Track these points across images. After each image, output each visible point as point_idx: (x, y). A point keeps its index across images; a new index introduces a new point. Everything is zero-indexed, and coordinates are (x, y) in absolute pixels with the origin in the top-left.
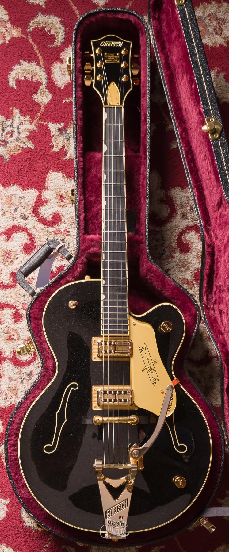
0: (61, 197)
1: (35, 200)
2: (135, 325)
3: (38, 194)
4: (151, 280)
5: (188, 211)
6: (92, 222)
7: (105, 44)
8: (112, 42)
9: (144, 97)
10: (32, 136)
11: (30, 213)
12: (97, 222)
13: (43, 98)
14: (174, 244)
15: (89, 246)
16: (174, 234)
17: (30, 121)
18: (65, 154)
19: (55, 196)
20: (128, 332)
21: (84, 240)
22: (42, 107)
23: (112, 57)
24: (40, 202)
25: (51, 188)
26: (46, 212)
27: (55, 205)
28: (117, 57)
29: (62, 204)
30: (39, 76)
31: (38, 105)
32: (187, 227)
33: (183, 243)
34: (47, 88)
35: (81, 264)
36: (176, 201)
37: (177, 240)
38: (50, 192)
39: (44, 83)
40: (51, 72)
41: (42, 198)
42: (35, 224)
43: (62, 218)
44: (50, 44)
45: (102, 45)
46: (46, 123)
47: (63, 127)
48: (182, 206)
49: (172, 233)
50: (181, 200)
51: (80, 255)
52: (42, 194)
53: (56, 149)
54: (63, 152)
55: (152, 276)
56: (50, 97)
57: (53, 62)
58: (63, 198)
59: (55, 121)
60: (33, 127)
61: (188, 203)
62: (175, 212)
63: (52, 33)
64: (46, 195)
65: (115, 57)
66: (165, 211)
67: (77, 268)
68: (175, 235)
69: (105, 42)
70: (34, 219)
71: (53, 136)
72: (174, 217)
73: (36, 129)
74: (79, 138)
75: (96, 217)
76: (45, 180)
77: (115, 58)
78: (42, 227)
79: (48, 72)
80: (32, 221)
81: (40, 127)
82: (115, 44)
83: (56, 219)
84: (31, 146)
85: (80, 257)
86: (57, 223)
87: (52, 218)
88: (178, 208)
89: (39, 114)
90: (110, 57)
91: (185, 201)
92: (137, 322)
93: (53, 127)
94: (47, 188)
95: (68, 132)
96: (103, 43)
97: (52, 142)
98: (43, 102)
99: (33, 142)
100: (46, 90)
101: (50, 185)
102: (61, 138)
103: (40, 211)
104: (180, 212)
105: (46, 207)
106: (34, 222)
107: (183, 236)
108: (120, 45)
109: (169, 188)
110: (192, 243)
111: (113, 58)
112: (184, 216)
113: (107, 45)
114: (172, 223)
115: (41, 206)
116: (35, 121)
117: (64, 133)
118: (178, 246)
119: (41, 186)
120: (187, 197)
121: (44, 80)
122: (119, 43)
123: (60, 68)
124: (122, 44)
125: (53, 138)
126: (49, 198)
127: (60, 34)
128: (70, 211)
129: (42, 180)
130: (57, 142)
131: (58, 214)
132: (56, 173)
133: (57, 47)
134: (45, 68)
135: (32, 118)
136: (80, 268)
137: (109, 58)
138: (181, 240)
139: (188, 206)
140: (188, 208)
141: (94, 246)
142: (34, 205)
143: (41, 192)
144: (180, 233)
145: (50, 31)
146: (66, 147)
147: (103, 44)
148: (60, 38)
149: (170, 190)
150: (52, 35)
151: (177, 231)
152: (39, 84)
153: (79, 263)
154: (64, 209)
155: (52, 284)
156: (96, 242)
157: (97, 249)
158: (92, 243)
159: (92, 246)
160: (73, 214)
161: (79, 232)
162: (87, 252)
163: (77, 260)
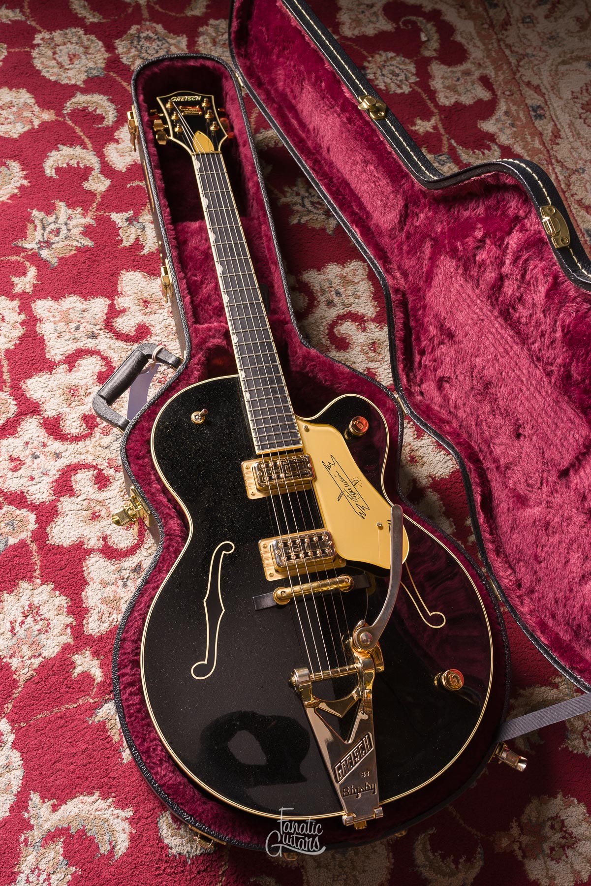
0: (145, 302)
1: (106, 312)
2: (307, 430)
3: (109, 302)
4: (312, 371)
5: (334, 296)
6: (203, 309)
8: (186, 97)
9: (244, 146)
10: (87, 231)
11: (100, 329)
12: (210, 308)
13: (98, 185)
14: (326, 341)
15: (206, 337)
16: (321, 328)
17: (83, 214)
18: (142, 247)
19: (136, 302)
20: (301, 441)
21: (196, 331)
22: (98, 196)
23: (190, 109)
24: (113, 312)
25: (128, 293)
26: (126, 324)
27: (138, 314)
28: (197, 109)
29: (148, 310)
30: (88, 161)
31: (92, 194)
32: (338, 317)
33: (337, 337)
34: (101, 173)
35: (198, 364)
36: (314, 286)
37: (327, 335)
38: (128, 298)
39: (96, 168)
40: (104, 155)
41: (117, 307)
42: (111, 343)
43: (152, 329)
44: (97, 125)
45: (173, 100)
46: (107, 214)
47: (133, 216)
48: (323, 292)
49: (318, 327)
50: (321, 284)
51: (193, 351)
52: (115, 302)
53: (126, 243)
54: (137, 245)
55: (313, 365)
56: (108, 182)
57: (105, 144)
58: (149, 303)
59: (119, 210)
60: (89, 220)
61: (331, 287)
62: (316, 299)
63: (98, 112)
64: (121, 302)
66: (302, 301)
67: (192, 372)
68: (323, 328)
69: (177, 97)
70: (108, 336)
71: (120, 228)
72: (315, 306)
73: (93, 222)
74: (163, 202)
75: (207, 301)
76: (117, 284)
77: (195, 110)
78: (122, 345)
79: (101, 155)
80: (106, 339)
81: (98, 219)
82: (191, 99)
83: (143, 332)
84: (89, 243)
85: (194, 356)
86: (145, 337)
87: (136, 331)
88: (319, 294)
89: (95, 205)
90: (188, 109)
91: (327, 285)
92: (310, 426)
93: (117, 218)
94: (122, 294)
95: (140, 221)
96: (175, 98)
97: (119, 235)
98: (99, 190)
99: (91, 239)
100: (99, 175)
101: (126, 289)
102: (133, 229)
103: (116, 325)
104: (322, 299)
105: (124, 318)
106: (108, 340)
107: (335, 330)
108: (198, 99)
109: (300, 272)
110: (350, 336)
111: (192, 110)
112: (330, 304)
113: (180, 100)
114: (315, 315)
115: (117, 317)
116: (90, 214)
117: (135, 223)
118: (331, 343)
119: (111, 291)
120: (328, 280)
121: (96, 165)
122: (196, 97)
123: (116, 149)
125: (120, 231)
126: (126, 305)
127: (110, 113)
128: (162, 318)
129: (111, 284)
130: (127, 234)
131: (144, 325)
132: (132, 273)
133: (108, 127)
134: (94, 150)
135: (86, 210)
136: (198, 371)
137: (186, 110)
138: (334, 334)
139: (332, 291)
140: (333, 293)
141: (214, 337)
142: (105, 317)
143: (113, 300)
144: (330, 325)
145: (95, 110)
146: (141, 239)
148: (111, 116)
149: (301, 274)
150: (98, 115)
151: (324, 324)
152: (88, 170)
153: (195, 364)
154: (152, 317)
155: (157, 399)
156: (216, 331)
157: (220, 341)
158: (211, 333)
159: (210, 337)
160: (168, 322)
161: (187, 320)
162: (204, 347)
163: (190, 359)
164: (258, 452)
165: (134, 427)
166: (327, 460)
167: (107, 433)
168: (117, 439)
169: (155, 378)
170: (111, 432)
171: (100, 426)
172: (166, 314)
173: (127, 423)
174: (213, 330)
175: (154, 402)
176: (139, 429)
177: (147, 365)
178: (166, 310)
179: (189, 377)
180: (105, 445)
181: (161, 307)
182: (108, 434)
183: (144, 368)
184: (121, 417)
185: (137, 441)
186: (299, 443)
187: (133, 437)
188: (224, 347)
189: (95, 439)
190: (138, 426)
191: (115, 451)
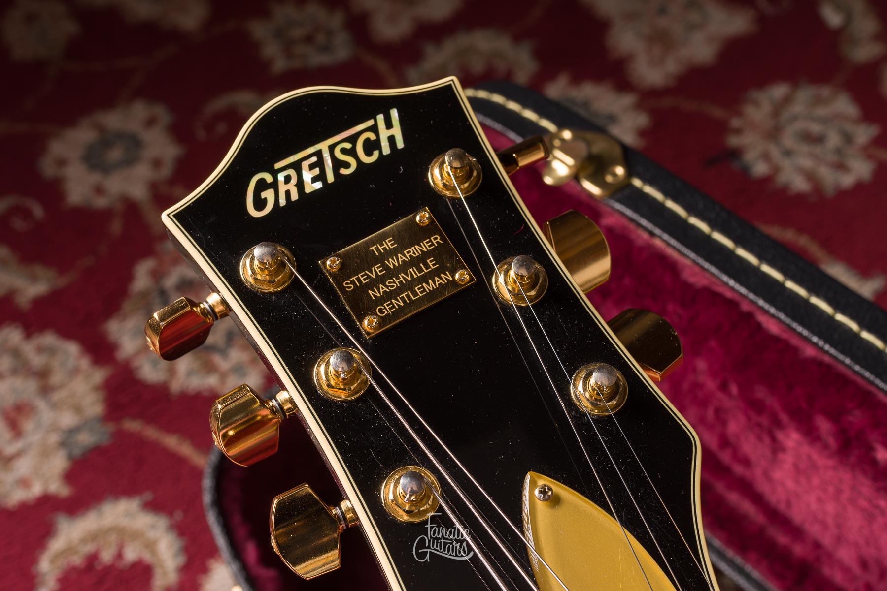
7: (275, 185)
8: (324, 146)
23: (391, 263)
28: (425, 246)
45: (260, 204)
65: (415, 251)
69: (275, 173)
77: (424, 256)
82: (352, 152)
90: (377, 269)
96: (262, 185)
108: (392, 139)
111: (404, 267)
113: (300, 184)
122: (374, 129)
124: (397, 131)
137: (374, 283)
147: (268, 195)
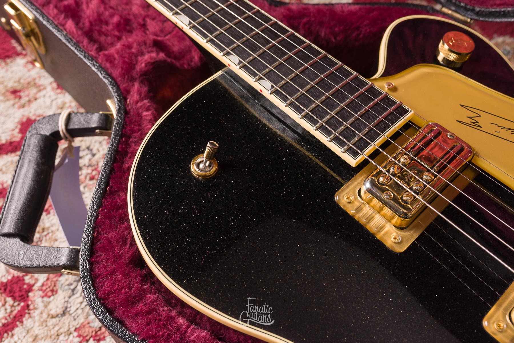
0: (14, 92)
2: (394, 89)
15: (130, 58)
20: (405, 106)
21: (109, 59)
27: (12, 111)
29: (25, 100)
35: (141, 100)
51: (123, 86)
58: (20, 91)
67: (139, 115)
85: (128, 92)
87: (20, 131)
92: (393, 81)
128: (48, 102)
131: (28, 120)
136: (148, 110)
141: (142, 54)
153: (137, 102)
154: (34, 105)
155: (107, 184)
156: (139, 45)
157: (154, 55)
158: (133, 50)
159: (136, 56)
160: (60, 101)
161: (85, 51)
162: (135, 74)
163: (125, 99)
164: (352, 162)
165: (92, 251)
166: (464, 115)
167: (52, 291)
168: (73, 290)
169: (82, 178)
170: (58, 285)
171: (35, 287)
172: (52, 93)
173: (75, 254)
174: (135, 45)
175: (105, 190)
176: (104, 249)
177: (59, 154)
178: (49, 88)
179: (139, 125)
180: (60, 311)
181: (40, 88)
182: (54, 292)
183: (57, 161)
184: (58, 249)
185: (113, 272)
186: (406, 111)
187: (100, 270)
188: (165, 61)
189: (37, 312)
190: (98, 245)
191: (80, 311)
